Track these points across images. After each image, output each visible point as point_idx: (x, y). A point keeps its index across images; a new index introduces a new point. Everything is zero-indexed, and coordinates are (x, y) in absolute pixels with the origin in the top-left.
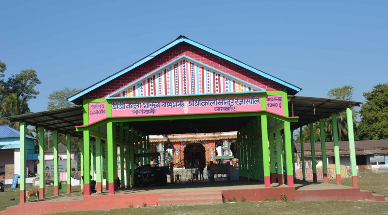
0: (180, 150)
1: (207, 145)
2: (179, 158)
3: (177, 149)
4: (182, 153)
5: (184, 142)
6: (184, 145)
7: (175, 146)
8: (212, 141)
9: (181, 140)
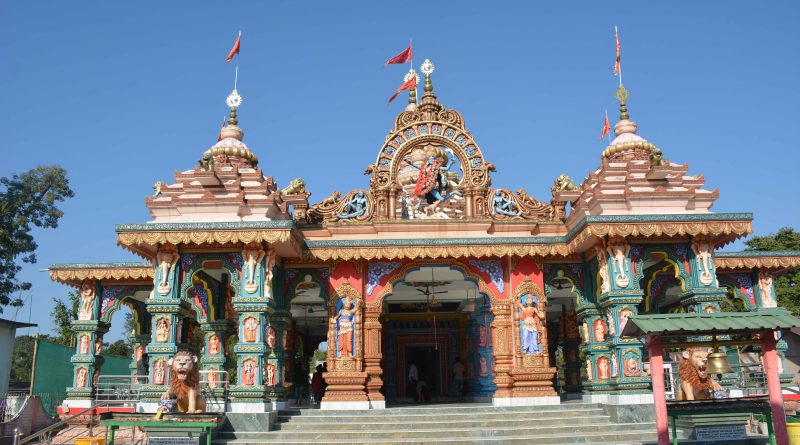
0: (363, 309)
1: (500, 285)
2: (357, 348)
3: (346, 302)
4: (373, 323)
5: (384, 259)
6: (382, 283)
7: (339, 285)
8: (525, 264)
9: (368, 254)
